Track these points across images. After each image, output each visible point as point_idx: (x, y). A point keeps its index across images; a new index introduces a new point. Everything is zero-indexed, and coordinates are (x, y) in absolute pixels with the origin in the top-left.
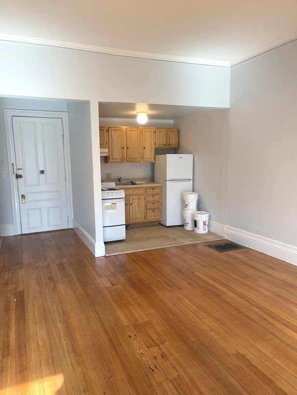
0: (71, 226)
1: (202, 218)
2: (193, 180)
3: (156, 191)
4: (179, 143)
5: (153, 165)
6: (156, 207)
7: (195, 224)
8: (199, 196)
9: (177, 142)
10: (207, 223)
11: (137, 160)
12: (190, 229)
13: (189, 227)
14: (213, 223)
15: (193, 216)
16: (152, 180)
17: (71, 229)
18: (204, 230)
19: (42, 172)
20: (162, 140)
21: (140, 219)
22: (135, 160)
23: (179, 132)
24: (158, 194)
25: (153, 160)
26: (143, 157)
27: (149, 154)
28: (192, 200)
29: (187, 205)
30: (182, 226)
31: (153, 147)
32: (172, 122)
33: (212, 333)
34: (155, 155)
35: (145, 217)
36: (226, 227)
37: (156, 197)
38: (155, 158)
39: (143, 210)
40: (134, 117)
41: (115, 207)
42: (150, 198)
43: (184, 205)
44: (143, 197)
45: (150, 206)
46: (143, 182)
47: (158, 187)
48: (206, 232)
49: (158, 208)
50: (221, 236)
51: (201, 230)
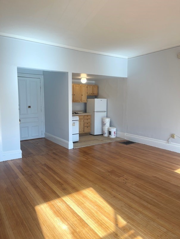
0: (43, 136)
1: (113, 130)
2: (107, 111)
3: (89, 117)
4: (98, 93)
5: (85, 104)
6: (89, 125)
7: (110, 133)
8: (110, 120)
9: (97, 92)
10: (115, 133)
11: (79, 101)
12: (107, 136)
13: (106, 135)
14: (118, 132)
15: (109, 129)
16: (85, 111)
17: (44, 138)
18: (114, 136)
19: (30, 107)
20: (90, 92)
21: (81, 131)
22: (78, 101)
23: (98, 88)
24: (90, 119)
25: (86, 101)
26: (81, 100)
27: (84, 98)
28: (107, 121)
29: (105, 124)
30: (102, 135)
31: (86, 95)
32: (94, 82)
33: (140, 172)
34: (87, 98)
35: (84, 131)
36: (125, 134)
37: (89, 120)
38: (87, 100)
39: (83, 127)
40: (80, 79)
41: (74, 125)
42: (86, 121)
43: (103, 124)
44: (82, 120)
45: (86, 125)
46: (81, 113)
47: (90, 115)
48: (115, 137)
49: (89, 126)
50: (123, 139)
51: (113, 136)
